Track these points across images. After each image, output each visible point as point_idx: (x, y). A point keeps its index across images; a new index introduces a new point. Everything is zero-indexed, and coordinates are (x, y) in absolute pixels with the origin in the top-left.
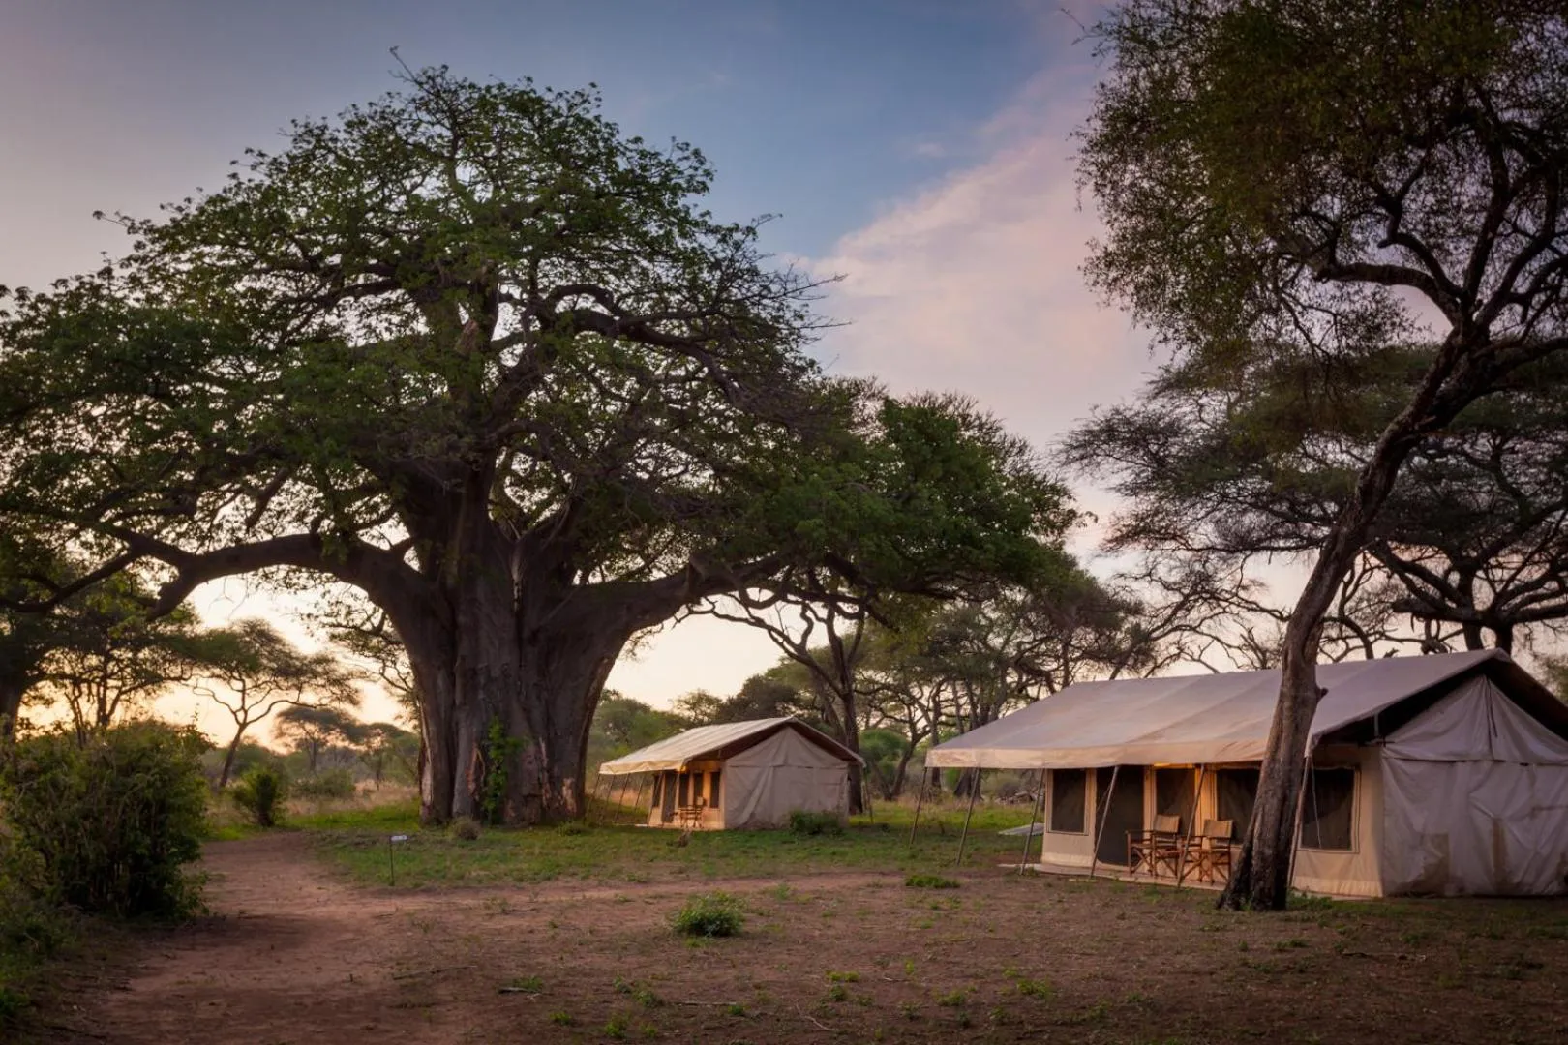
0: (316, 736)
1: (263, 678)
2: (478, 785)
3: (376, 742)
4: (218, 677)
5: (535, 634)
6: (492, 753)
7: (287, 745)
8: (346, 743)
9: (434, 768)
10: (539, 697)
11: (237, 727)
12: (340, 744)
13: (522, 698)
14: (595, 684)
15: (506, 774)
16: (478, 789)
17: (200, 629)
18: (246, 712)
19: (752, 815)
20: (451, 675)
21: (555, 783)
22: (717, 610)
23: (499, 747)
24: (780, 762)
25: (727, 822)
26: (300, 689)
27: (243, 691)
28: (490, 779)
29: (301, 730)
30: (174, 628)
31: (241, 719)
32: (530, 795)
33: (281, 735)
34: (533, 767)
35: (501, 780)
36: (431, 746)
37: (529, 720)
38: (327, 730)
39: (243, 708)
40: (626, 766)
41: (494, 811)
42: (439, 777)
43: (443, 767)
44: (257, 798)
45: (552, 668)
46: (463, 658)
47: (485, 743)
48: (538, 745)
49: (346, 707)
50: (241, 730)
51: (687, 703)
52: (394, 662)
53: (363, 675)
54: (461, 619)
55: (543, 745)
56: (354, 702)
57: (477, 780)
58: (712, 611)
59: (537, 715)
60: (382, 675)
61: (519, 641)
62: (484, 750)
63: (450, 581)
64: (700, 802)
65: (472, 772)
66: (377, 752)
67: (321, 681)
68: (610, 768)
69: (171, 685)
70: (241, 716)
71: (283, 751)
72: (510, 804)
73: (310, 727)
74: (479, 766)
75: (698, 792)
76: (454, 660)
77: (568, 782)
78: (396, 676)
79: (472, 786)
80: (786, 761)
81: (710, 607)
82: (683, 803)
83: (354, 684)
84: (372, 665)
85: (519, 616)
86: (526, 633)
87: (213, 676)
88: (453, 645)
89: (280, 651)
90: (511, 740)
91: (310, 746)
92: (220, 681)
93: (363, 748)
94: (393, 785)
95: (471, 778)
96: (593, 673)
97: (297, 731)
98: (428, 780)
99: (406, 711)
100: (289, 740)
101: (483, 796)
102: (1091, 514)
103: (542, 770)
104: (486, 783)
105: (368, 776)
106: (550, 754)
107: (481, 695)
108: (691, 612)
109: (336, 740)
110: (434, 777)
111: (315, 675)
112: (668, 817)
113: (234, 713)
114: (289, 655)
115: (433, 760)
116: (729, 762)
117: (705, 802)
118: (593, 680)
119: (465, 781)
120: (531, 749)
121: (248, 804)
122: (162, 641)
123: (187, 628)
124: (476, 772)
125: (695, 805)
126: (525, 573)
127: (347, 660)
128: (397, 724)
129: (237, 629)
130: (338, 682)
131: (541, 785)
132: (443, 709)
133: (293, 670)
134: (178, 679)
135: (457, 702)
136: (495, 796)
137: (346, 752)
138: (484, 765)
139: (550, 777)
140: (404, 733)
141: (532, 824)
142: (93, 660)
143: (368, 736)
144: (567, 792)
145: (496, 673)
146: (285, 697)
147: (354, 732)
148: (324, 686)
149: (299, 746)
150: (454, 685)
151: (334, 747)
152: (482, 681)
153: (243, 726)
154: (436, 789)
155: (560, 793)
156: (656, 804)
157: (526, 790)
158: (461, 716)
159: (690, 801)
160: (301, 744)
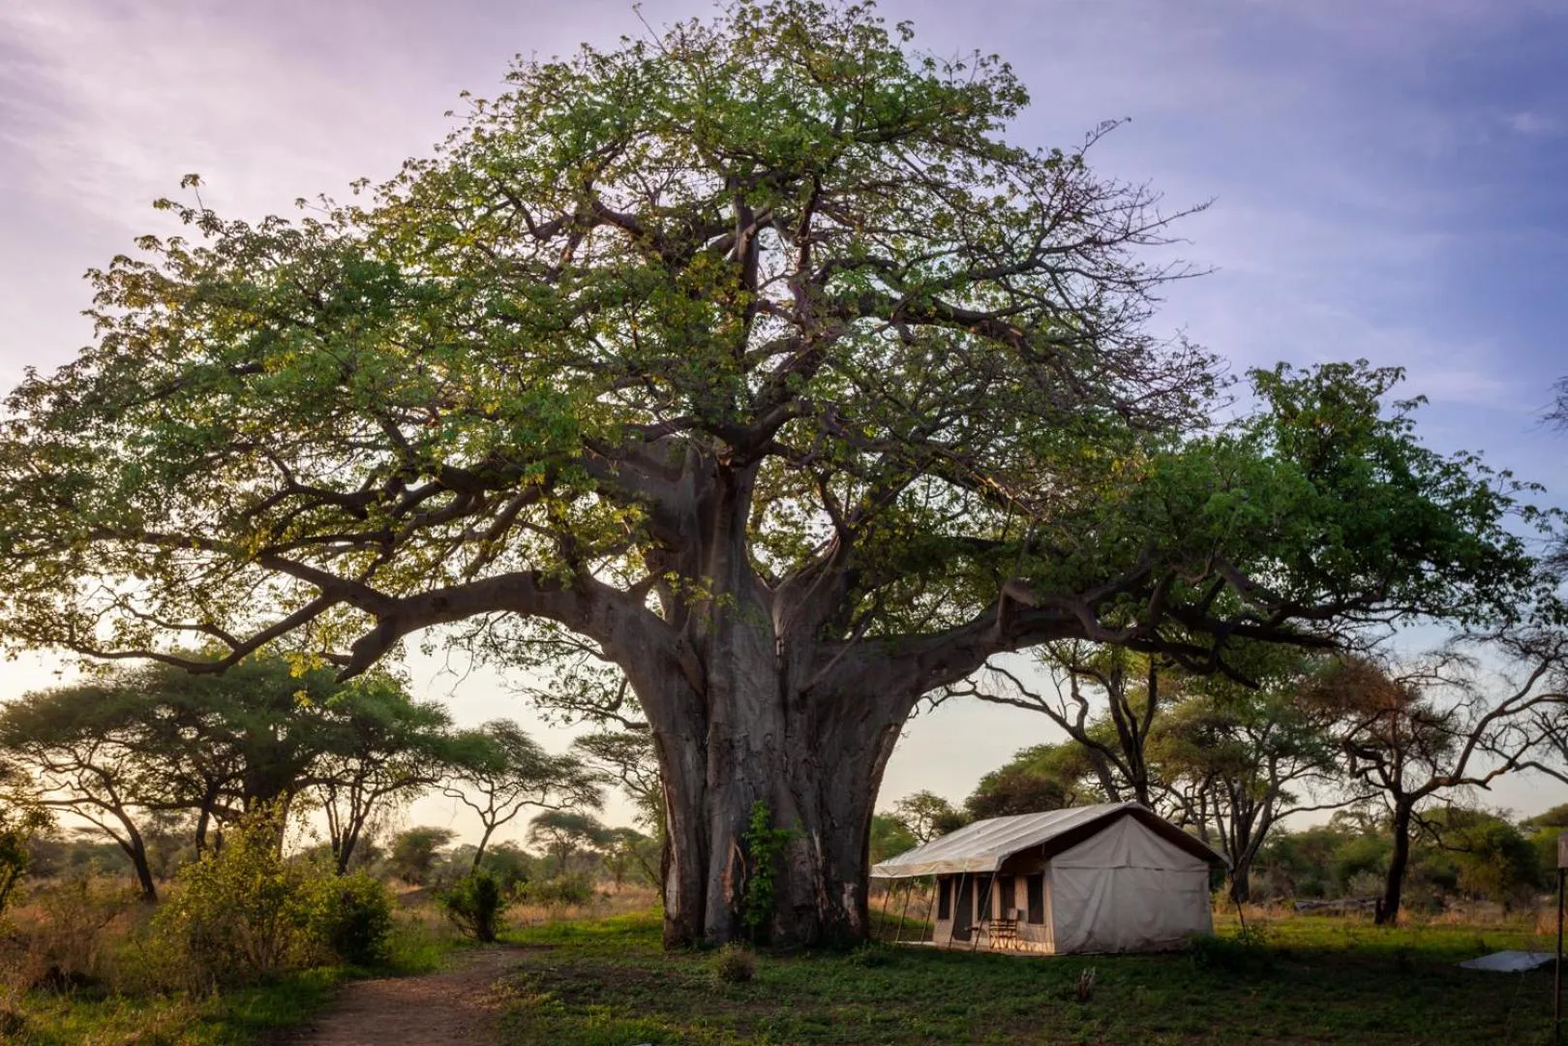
0: (566, 840)
1: (511, 778)
2: (736, 892)
3: (619, 846)
4: (466, 777)
5: (803, 695)
6: (756, 849)
7: (540, 849)
8: (592, 848)
9: (681, 869)
10: (810, 778)
11: (485, 829)
12: (587, 848)
13: (789, 777)
14: (880, 759)
15: (772, 877)
16: (737, 897)
17: (451, 731)
18: (494, 814)
19: (1090, 934)
20: (702, 749)
21: (834, 888)
22: (979, 690)
23: (764, 841)
24: (1122, 862)
25: (1057, 943)
26: (544, 790)
27: (491, 793)
28: (753, 885)
29: (552, 835)
30: (426, 729)
31: (489, 821)
32: (803, 906)
33: (535, 839)
34: (807, 868)
35: (767, 885)
36: (678, 841)
37: (799, 806)
38: (575, 834)
39: (491, 808)
40: (906, 867)
41: (758, 927)
42: (688, 881)
43: (692, 868)
44: (476, 907)
45: (824, 740)
46: (717, 726)
47: (746, 835)
48: (811, 839)
49: (588, 810)
50: (488, 832)
51: (912, 804)
52: (634, 766)
53: (606, 778)
54: (715, 677)
55: (817, 839)
56: (597, 804)
57: (735, 886)
58: (974, 692)
59: (809, 800)
60: (623, 777)
61: (784, 706)
62: (744, 845)
63: (701, 631)
64: (1013, 915)
65: (729, 874)
66: (619, 855)
67: (564, 783)
68: (884, 870)
69: (424, 787)
70: (489, 817)
71: (537, 854)
72: (778, 918)
73: (560, 832)
74: (738, 866)
75: (1008, 902)
76: (706, 728)
77: (850, 887)
78: (635, 778)
79: (729, 893)
80: (1129, 859)
81: (970, 687)
82: (985, 914)
83: (596, 785)
84: (614, 768)
85: (783, 674)
86: (793, 696)
87: (462, 777)
88: (705, 711)
89: (527, 753)
90: (778, 832)
91: (561, 850)
92: (467, 781)
93: (607, 852)
94: (635, 887)
95: (728, 883)
96: (878, 744)
97: (549, 836)
98: (673, 885)
99: (645, 812)
100: (542, 844)
101: (743, 908)
102: (1558, 512)
103: (816, 871)
104: (746, 889)
105: (610, 879)
106: (826, 851)
107: (739, 774)
108: (950, 694)
109: (584, 845)
110: (681, 880)
111: (560, 776)
112: (961, 932)
113: (482, 815)
114: (535, 757)
115: (680, 859)
116: (1055, 862)
117: (1020, 913)
118: (878, 754)
119: (721, 889)
120: (804, 844)
121: (465, 913)
122: (416, 742)
123: (439, 730)
124: (733, 872)
125: (1004, 918)
126: (789, 625)
127: (594, 764)
128: (636, 827)
129: (488, 731)
130: (581, 783)
131: (816, 892)
132: (692, 793)
133: (538, 771)
134: (431, 781)
135: (710, 783)
136: (759, 907)
137: (592, 856)
138: (744, 865)
139: (826, 882)
140: (642, 837)
141: (808, 947)
142: (355, 764)
143: (612, 841)
144: (848, 902)
145: (757, 745)
146: (531, 799)
147: (600, 836)
148: (566, 787)
149: (551, 850)
150: (705, 762)
151: (581, 851)
152: (740, 756)
153: (490, 828)
154: (683, 898)
155: (840, 903)
156: (943, 914)
157: (798, 899)
158: (715, 800)
159: (996, 913)
160: (554, 848)
